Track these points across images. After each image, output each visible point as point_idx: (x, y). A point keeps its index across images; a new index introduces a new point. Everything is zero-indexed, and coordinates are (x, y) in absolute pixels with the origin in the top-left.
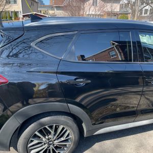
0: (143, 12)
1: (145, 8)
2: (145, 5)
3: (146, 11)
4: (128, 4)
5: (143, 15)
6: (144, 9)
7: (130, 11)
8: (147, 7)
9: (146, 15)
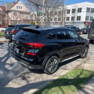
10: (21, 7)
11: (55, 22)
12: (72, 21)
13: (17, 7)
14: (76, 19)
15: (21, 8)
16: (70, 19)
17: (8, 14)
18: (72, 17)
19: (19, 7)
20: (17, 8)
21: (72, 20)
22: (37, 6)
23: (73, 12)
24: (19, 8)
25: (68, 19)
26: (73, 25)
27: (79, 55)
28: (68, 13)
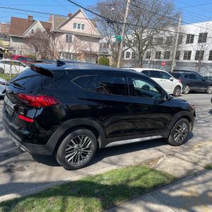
0: (125, 55)
1: (127, 51)
2: (126, 47)
3: (128, 54)
4: (108, 44)
5: (125, 58)
6: (125, 52)
7: (110, 53)
8: (129, 50)
9: (128, 59)
10: (83, 25)
11: (156, 60)
12: (198, 61)
13: (75, 24)
14: (208, 57)
15: (83, 28)
16: (193, 57)
17: (54, 39)
18: (198, 53)
19: (79, 25)
20: (75, 27)
21: (196, 59)
22: (108, 22)
23: (200, 41)
24: (79, 28)
25: (188, 55)
26: (199, 69)
27: (160, 137)
28: (187, 42)
